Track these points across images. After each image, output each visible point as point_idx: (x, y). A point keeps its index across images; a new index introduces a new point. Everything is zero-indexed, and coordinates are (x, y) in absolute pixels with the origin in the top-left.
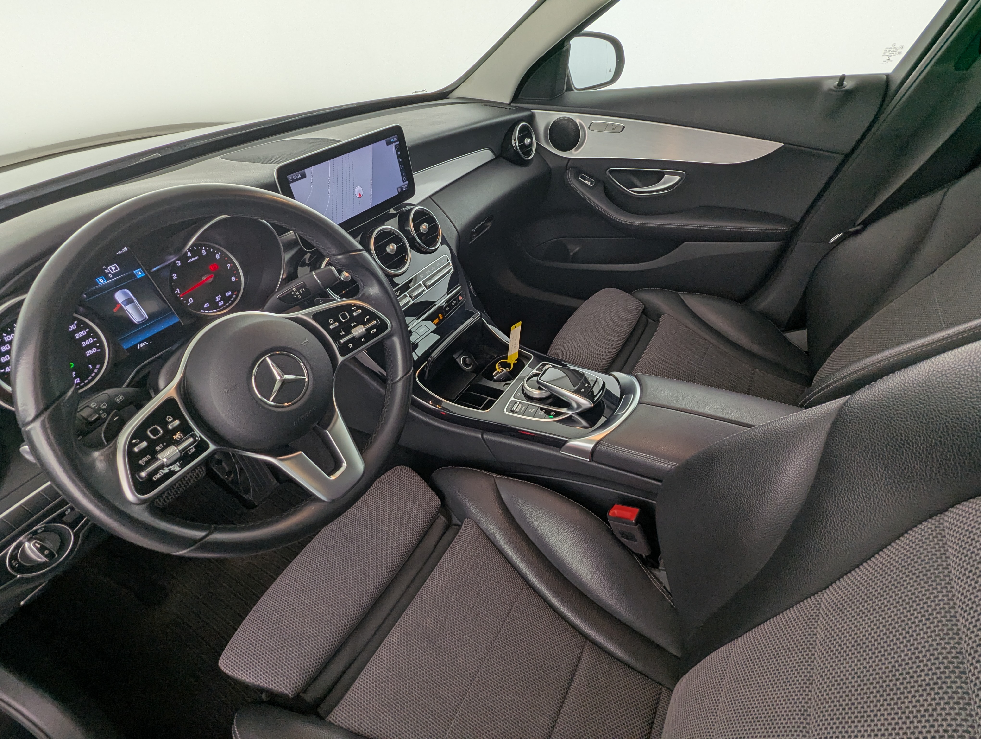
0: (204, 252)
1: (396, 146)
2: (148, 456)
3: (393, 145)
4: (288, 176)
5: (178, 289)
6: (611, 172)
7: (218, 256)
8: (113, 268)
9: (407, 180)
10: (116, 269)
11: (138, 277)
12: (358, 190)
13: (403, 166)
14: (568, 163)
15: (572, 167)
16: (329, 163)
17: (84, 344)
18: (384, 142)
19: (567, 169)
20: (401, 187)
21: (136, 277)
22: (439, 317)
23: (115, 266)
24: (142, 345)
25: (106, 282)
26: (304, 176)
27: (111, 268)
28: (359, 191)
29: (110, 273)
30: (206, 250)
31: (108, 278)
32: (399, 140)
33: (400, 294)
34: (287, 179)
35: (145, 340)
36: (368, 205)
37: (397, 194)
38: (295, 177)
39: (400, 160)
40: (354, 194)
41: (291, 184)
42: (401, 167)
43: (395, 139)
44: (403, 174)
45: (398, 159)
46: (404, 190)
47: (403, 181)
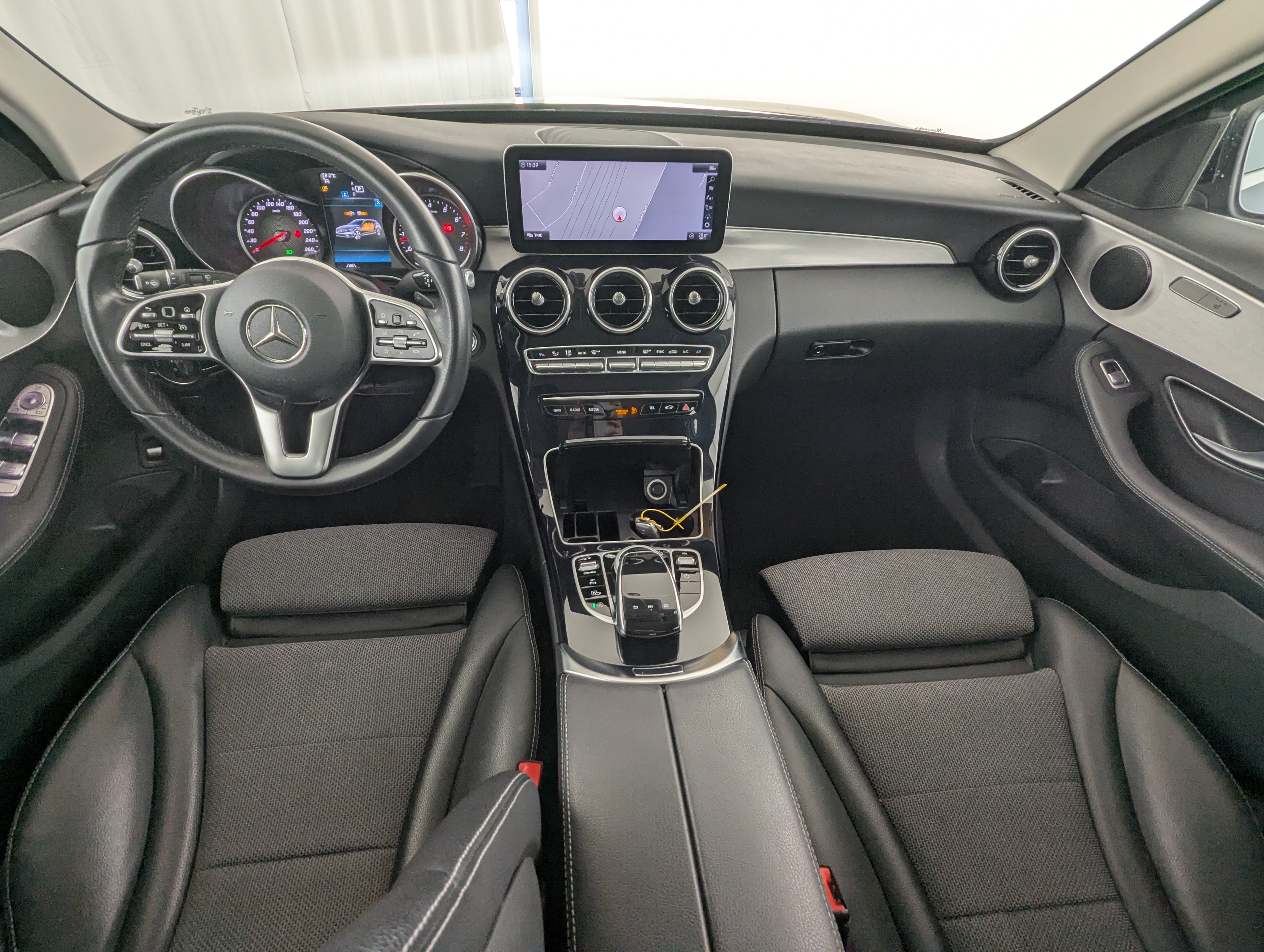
0: (445, 210)
1: (709, 177)
2: (148, 325)
3: (705, 175)
4: (520, 161)
5: (403, 233)
6: (1174, 383)
7: (457, 220)
8: (359, 189)
9: (713, 227)
10: (361, 190)
11: (376, 206)
12: (618, 211)
13: (711, 208)
14: (1102, 329)
15: (1104, 340)
16: (586, 165)
17: (307, 240)
18: (690, 165)
19: (1095, 338)
20: (697, 235)
21: (374, 205)
22: (630, 411)
23: (361, 188)
24: (351, 266)
25: (348, 198)
26: (543, 167)
27: (357, 188)
28: (620, 213)
29: (355, 191)
30: (448, 208)
31: (351, 196)
32: (719, 170)
33: (597, 355)
34: (518, 164)
35: (356, 263)
36: (630, 236)
37: (686, 239)
38: (530, 165)
39: (710, 199)
40: (611, 214)
41: (521, 171)
42: (708, 207)
43: (712, 168)
44: (708, 218)
45: (706, 196)
46: (700, 239)
47: (704, 228)
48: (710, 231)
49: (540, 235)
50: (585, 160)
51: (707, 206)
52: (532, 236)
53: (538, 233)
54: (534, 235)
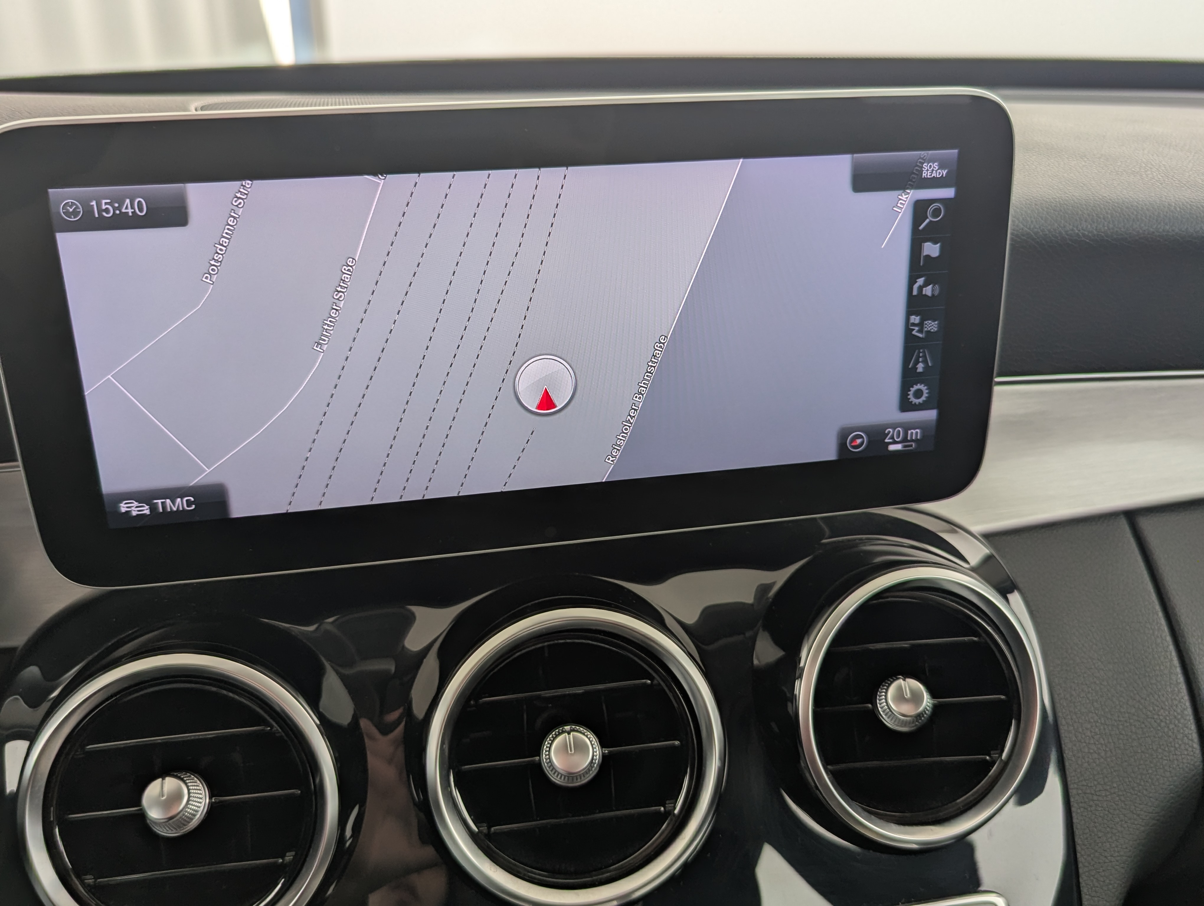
1: (920, 208)
3: (905, 198)
4: (57, 192)
9: (941, 394)
13: (932, 327)
18: (841, 165)
20: (876, 435)
26: (170, 215)
28: (548, 378)
32: (959, 176)
34: (46, 207)
36: (594, 464)
38: (105, 209)
39: (928, 291)
40: (507, 387)
41: (64, 240)
42: (921, 325)
43: (931, 170)
44: (920, 367)
45: (912, 281)
46: (892, 448)
47: (905, 406)
48: (931, 415)
49: (180, 503)
50: (375, 174)
51: (915, 319)
52: (146, 510)
53: (172, 494)
54: (153, 508)
